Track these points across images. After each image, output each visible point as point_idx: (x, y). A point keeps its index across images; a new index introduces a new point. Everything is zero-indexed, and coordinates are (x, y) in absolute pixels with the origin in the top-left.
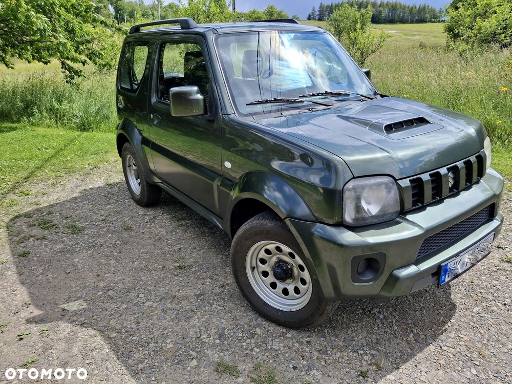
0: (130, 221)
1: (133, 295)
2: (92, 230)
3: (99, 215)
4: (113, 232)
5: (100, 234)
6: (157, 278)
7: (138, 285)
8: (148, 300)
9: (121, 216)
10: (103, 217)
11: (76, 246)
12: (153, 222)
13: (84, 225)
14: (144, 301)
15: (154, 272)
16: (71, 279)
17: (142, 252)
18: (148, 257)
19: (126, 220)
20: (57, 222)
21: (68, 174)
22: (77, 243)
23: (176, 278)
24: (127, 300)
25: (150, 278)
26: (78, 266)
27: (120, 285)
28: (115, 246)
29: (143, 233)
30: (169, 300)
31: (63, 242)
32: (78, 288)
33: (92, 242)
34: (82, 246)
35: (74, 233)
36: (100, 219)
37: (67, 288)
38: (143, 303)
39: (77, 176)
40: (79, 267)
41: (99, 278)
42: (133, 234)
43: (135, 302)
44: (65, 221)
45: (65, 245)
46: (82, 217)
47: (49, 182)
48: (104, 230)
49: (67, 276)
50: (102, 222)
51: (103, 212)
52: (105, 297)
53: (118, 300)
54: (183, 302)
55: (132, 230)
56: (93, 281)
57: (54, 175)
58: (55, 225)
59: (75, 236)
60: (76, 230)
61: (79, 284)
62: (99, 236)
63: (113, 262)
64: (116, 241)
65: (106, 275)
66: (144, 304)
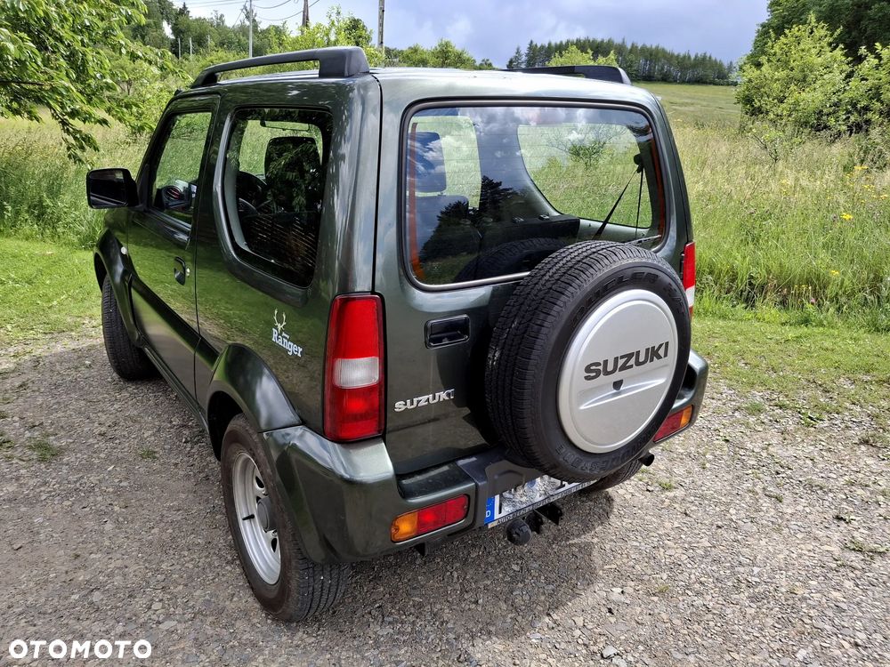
0: (153, 438)
1: (140, 602)
2: (79, 455)
3: (96, 424)
4: (118, 461)
5: (92, 464)
6: (191, 566)
7: (153, 582)
8: (168, 616)
9: (138, 426)
10: (103, 429)
11: (42, 489)
12: (196, 443)
13: (63, 443)
14: (160, 619)
15: (186, 553)
16: (21, 562)
17: (170, 508)
18: (179, 518)
19: (145, 436)
20: (11, 435)
21: (49, 336)
22: (45, 483)
23: (228, 568)
24: (127, 615)
25: (179, 567)
26: (38, 533)
27: (118, 580)
28: (118, 492)
29: (176, 464)
30: (211, 619)
31: (17, 479)
32: (32, 584)
33: (75, 482)
34: (55, 490)
35: (42, 460)
36: (97, 431)
37: (7, 584)
38: (159, 623)
39: (66, 341)
40: (42, 536)
41: (77, 562)
42: (156, 466)
43: (142, 620)
44: (28, 434)
45: (21, 485)
46: (62, 427)
47: (10, 349)
48: (102, 455)
49: (13, 557)
50: (100, 438)
51: (104, 417)
52: (83, 606)
53: (109, 613)
54: (238, 624)
55: (155, 458)
56: (64, 569)
57: (21, 336)
58: (8, 442)
59: (43, 466)
60: (47, 453)
61: (35, 576)
62: (89, 467)
63: (109, 527)
64: (121, 481)
65: (93, 556)
66: (161, 626)
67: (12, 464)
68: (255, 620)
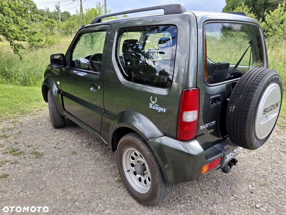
0: (73, 147)
1: (93, 204)
2: (49, 155)
3: (51, 144)
4: (64, 156)
5: (56, 158)
6: (106, 190)
7: (95, 197)
8: (106, 208)
9: (66, 144)
10: (55, 145)
11: (41, 168)
12: (89, 148)
13: (42, 151)
14: (104, 209)
15: (102, 186)
16: (45, 194)
17: (89, 171)
18: (94, 174)
19: (70, 146)
20: (22, 150)
21: (23, 115)
22: (42, 166)
23: (119, 189)
24: (91, 209)
25: (102, 191)
26: (46, 183)
27: (82, 197)
28: (69, 167)
29: (85, 156)
30: (121, 208)
31: (31, 165)
32: (52, 202)
33: (52, 164)
34: (46, 168)
35: (37, 158)
36: (53, 146)
37: (43, 202)
38: (103, 211)
39: (29, 117)
40: (48, 184)
41: (64, 192)
42: (78, 156)
43: (97, 211)
44: (28, 149)
45: (33, 167)
46: (39, 146)
47: (10, 120)
48: (58, 154)
49: (41, 192)
50: (55, 149)
51: (53, 142)
52: (74, 208)
53: (84, 209)
54: (131, 208)
55: (77, 154)
56: (61, 195)
57: (12, 115)
58: (22, 152)
59: (38, 160)
60: (38, 156)
61: (52, 198)
62: (55, 159)
63: (71, 179)
64: (68, 163)
65: (69, 190)
66: (105, 212)
67: (27, 160)
68: (137, 207)
